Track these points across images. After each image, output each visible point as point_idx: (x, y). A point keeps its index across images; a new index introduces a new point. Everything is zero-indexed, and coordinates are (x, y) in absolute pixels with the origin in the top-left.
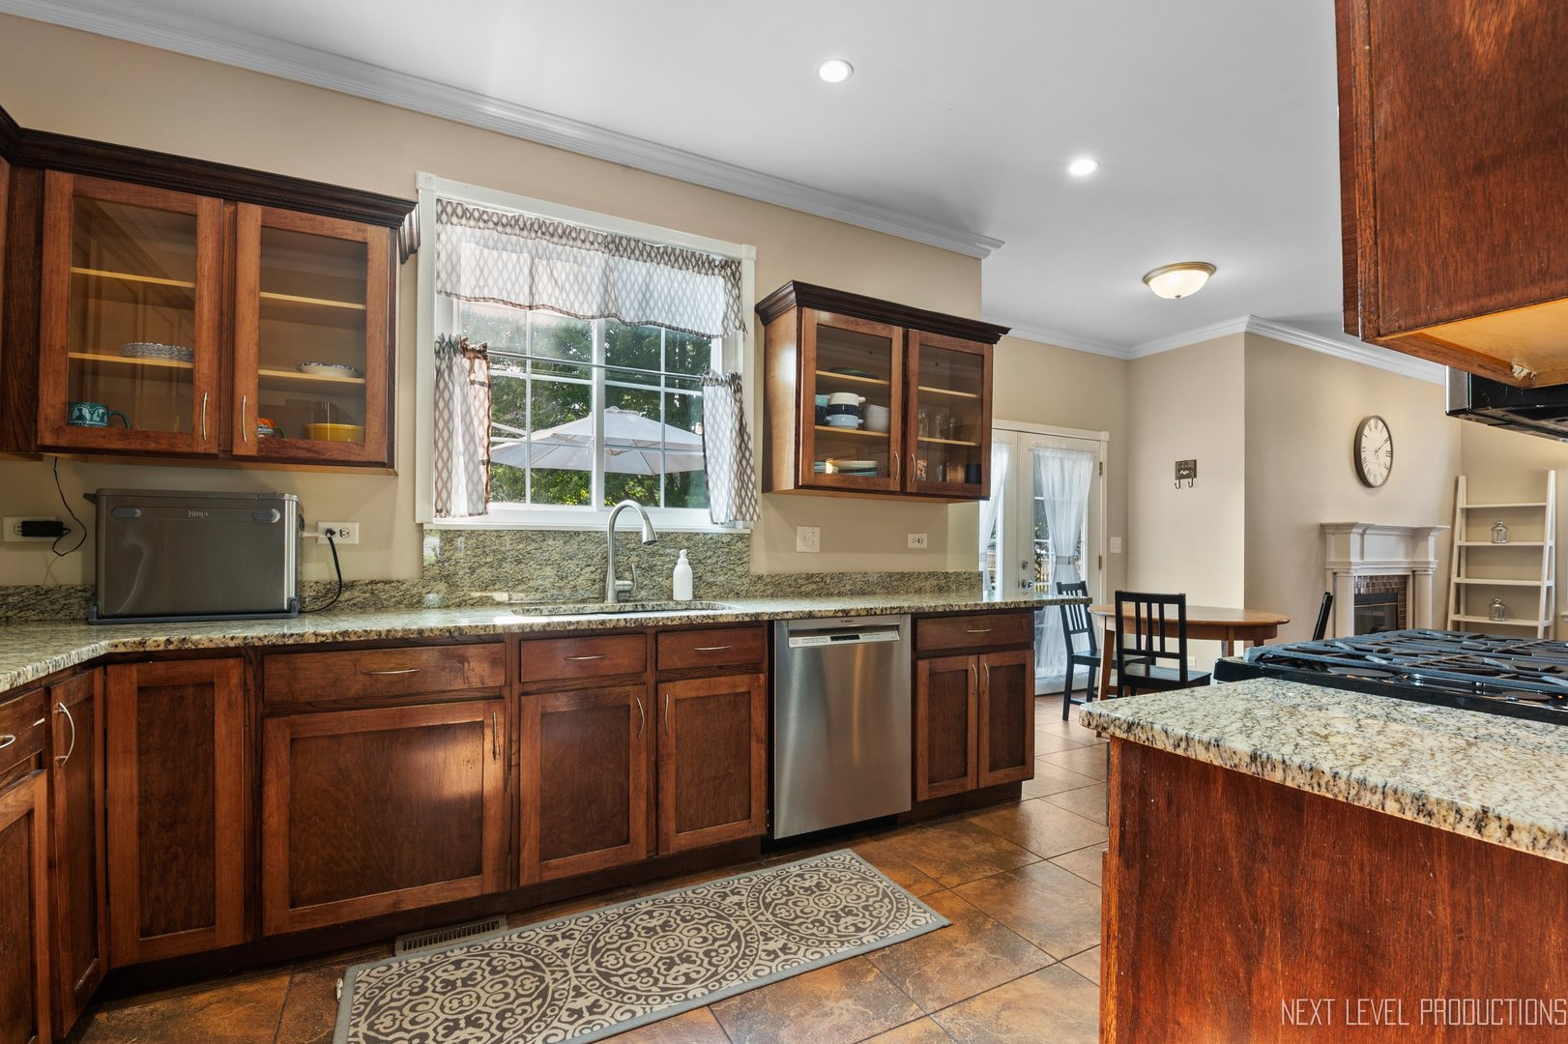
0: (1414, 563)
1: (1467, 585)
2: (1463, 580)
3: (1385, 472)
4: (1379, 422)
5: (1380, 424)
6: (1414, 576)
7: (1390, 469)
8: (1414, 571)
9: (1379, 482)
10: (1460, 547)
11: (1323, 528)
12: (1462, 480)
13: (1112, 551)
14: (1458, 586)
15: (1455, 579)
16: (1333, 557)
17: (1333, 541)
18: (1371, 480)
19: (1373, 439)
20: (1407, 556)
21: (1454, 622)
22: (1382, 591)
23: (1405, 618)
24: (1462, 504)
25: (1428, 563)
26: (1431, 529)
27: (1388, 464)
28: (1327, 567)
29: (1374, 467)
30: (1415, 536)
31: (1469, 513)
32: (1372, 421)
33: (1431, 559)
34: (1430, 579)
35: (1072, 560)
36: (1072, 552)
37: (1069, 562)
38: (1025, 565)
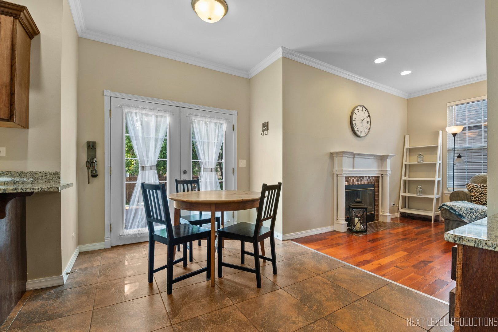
0: (382, 171)
1: (409, 180)
2: (407, 178)
3: (367, 131)
4: (363, 108)
5: (364, 109)
6: (382, 176)
7: (369, 130)
8: (382, 175)
9: (363, 135)
10: (406, 165)
11: (332, 154)
12: (407, 137)
13: (240, 166)
14: (405, 181)
15: (403, 178)
16: (336, 168)
17: (336, 160)
18: (359, 134)
19: (359, 116)
20: (378, 168)
21: (403, 196)
22: (366, 183)
23: (378, 195)
24: (407, 146)
25: (387, 171)
26: (388, 156)
27: (369, 127)
28: (334, 172)
29: (360, 128)
30: (382, 159)
31: (410, 150)
32: (359, 108)
33: (389, 169)
34: (388, 178)
35: (213, 170)
36: (213, 166)
37: (211, 171)
38: (185, 172)
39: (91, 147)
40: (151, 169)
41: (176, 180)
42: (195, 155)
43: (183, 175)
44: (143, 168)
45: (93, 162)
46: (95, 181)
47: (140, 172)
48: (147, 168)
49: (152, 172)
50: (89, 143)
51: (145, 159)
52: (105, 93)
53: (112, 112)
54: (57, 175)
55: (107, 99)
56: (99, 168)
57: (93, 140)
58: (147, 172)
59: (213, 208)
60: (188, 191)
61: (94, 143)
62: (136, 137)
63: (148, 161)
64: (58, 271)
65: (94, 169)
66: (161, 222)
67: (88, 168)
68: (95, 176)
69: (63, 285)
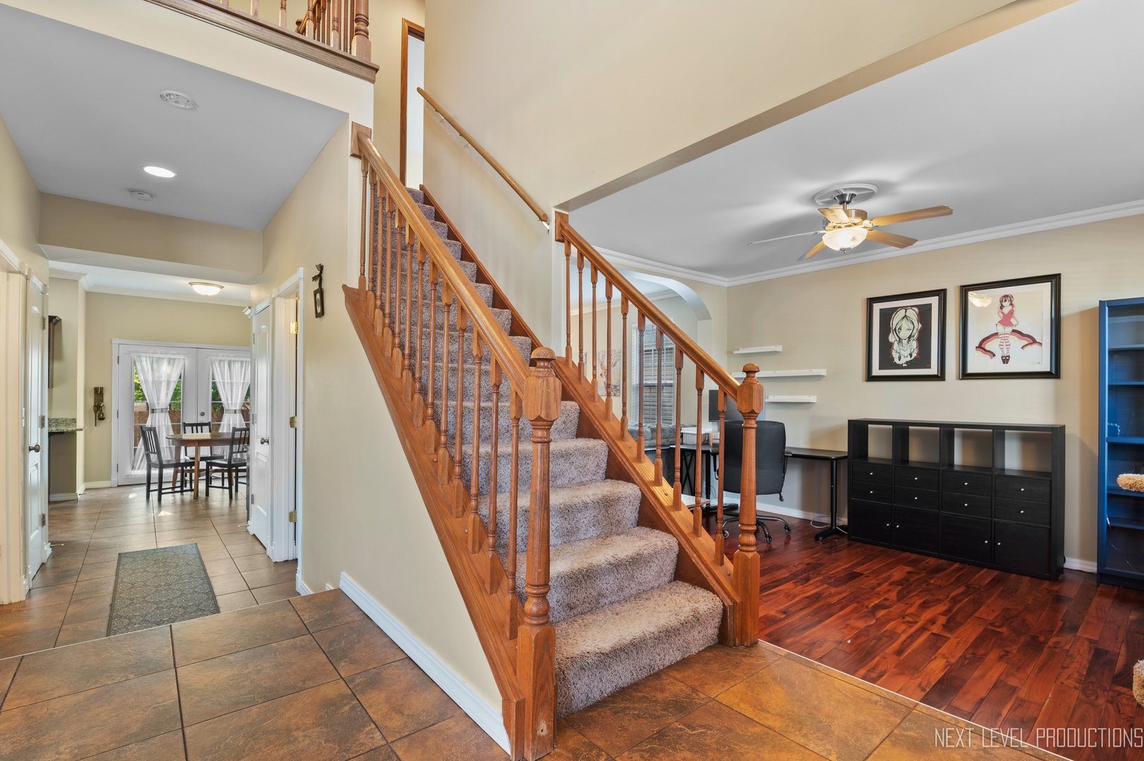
35: (237, 411)
36: (238, 407)
37: (235, 413)
38: (203, 414)
39: (99, 393)
40: (162, 412)
41: (184, 423)
42: (216, 396)
43: (199, 417)
44: (153, 411)
45: (100, 406)
46: (102, 424)
47: (150, 415)
48: (158, 411)
49: (162, 415)
50: (96, 389)
51: (156, 402)
52: (113, 342)
53: (120, 358)
54: (74, 420)
55: (115, 347)
56: (106, 411)
57: (99, 386)
58: (157, 414)
59: (197, 444)
60: (197, 432)
61: (102, 388)
62: (146, 381)
63: (158, 403)
64: (73, 489)
65: (101, 412)
66: (154, 453)
67: (95, 412)
68: (102, 419)
69: (77, 500)
